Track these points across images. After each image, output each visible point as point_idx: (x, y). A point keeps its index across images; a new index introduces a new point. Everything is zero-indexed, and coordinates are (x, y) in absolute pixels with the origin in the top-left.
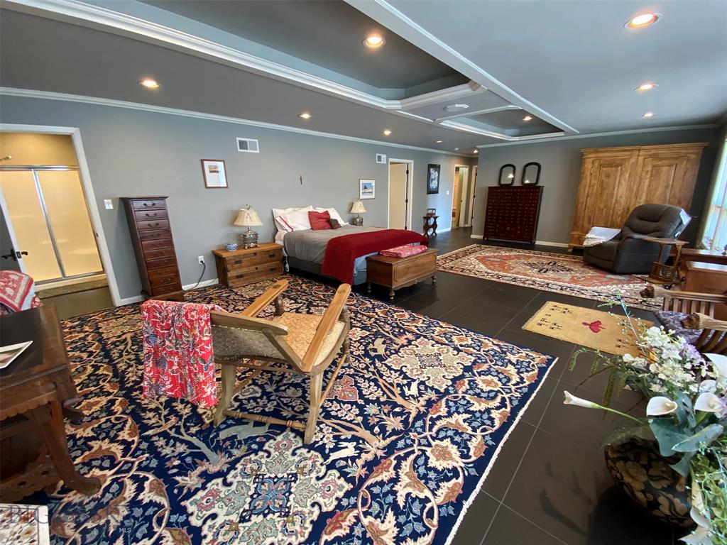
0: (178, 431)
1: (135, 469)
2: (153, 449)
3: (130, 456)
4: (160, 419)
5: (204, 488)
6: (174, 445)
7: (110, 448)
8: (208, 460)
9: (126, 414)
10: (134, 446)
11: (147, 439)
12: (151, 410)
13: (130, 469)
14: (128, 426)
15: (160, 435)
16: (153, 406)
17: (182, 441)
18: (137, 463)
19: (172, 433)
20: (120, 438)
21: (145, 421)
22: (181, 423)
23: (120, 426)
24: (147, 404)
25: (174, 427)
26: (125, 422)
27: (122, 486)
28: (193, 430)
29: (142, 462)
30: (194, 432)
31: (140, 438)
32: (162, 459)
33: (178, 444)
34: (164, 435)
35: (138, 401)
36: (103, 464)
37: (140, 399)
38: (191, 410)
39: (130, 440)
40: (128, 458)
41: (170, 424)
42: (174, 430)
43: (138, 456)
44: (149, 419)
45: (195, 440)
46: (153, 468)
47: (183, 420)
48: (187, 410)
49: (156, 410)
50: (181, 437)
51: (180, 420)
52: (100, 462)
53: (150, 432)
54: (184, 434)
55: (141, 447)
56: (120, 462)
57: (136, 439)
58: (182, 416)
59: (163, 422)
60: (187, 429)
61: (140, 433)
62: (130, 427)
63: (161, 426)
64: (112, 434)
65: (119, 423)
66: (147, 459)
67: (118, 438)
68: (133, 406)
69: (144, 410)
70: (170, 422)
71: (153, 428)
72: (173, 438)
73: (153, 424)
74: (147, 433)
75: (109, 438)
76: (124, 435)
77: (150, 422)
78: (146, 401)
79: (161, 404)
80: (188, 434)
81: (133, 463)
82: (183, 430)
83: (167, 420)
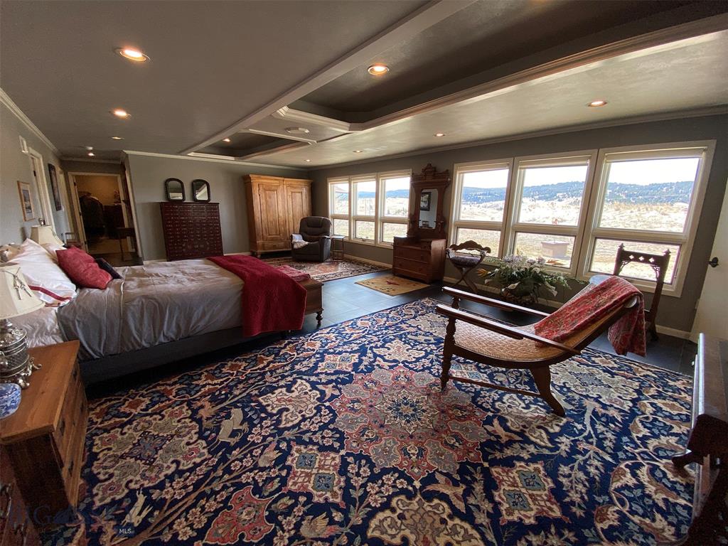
0: (590, 436)
1: (641, 449)
2: (618, 447)
3: (637, 460)
4: (590, 457)
5: (611, 406)
6: (602, 433)
7: (648, 482)
8: (594, 409)
9: (611, 498)
10: (629, 462)
11: (614, 456)
12: (587, 473)
13: (643, 452)
14: (618, 484)
15: (603, 448)
16: (581, 475)
17: (595, 430)
18: (637, 451)
19: (594, 440)
20: (634, 481)
21: (603, 471)
22: (580, 438)
23: (626, 492)
24: (583, 483)
25: (588, 442)
26: (618, 490)
27: (657, 449)
28: (580, 427)
29: (632, 447)
30: (581, 425)
31: (619, 462)
32: (619, 436)
33: (599, 431)
34: (600, 445)
35: (586, 498)
36: (662, 476)
37: (582, 498)
38: (561, 436)
39: (628, 470)
40: (640, 460)
41: (587, 447)
42: (591, 440)
43: (631, 453)
44: (597, 468)
45: (587, 421)
46: (629, 438)
47: (576, 438)
48: (563, 439)
49: (582, 468)
50: (592, 432)
51: (578, 440)
52: (663, 481)
53: (608, 458)
54: (587, 432)
55: (624, 456)
56: (648, 464)
57: (622, 466)
58: (572, 441)
59: (591, 453)
60: (581, 431)
61: (616, 466)
62: (618, 481)
63: (594, 452)
64: (638, 492)
65: (624, 495)
66: (627, 446)
67: (636, 482)
68: (597, 498)
69: (591, 480)
70: (586, 448)
71: (602, 458)
72: (597, 437)
73: (599, 461)
74: (610, 460)
75: (643, 492)
76: (629, 479)
77: (599, 464)
78: (580, 487)
79: (572, 468)
80: (586, 428)
81: (639, 453)
82: (586, 434)
83: (586, 451)
